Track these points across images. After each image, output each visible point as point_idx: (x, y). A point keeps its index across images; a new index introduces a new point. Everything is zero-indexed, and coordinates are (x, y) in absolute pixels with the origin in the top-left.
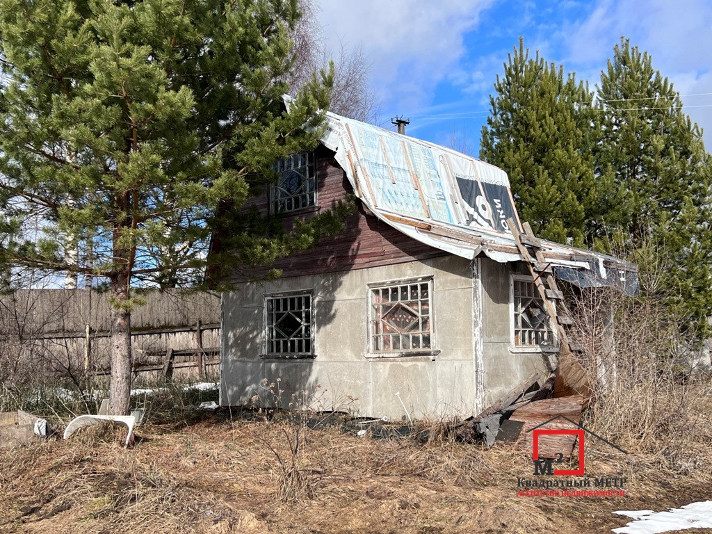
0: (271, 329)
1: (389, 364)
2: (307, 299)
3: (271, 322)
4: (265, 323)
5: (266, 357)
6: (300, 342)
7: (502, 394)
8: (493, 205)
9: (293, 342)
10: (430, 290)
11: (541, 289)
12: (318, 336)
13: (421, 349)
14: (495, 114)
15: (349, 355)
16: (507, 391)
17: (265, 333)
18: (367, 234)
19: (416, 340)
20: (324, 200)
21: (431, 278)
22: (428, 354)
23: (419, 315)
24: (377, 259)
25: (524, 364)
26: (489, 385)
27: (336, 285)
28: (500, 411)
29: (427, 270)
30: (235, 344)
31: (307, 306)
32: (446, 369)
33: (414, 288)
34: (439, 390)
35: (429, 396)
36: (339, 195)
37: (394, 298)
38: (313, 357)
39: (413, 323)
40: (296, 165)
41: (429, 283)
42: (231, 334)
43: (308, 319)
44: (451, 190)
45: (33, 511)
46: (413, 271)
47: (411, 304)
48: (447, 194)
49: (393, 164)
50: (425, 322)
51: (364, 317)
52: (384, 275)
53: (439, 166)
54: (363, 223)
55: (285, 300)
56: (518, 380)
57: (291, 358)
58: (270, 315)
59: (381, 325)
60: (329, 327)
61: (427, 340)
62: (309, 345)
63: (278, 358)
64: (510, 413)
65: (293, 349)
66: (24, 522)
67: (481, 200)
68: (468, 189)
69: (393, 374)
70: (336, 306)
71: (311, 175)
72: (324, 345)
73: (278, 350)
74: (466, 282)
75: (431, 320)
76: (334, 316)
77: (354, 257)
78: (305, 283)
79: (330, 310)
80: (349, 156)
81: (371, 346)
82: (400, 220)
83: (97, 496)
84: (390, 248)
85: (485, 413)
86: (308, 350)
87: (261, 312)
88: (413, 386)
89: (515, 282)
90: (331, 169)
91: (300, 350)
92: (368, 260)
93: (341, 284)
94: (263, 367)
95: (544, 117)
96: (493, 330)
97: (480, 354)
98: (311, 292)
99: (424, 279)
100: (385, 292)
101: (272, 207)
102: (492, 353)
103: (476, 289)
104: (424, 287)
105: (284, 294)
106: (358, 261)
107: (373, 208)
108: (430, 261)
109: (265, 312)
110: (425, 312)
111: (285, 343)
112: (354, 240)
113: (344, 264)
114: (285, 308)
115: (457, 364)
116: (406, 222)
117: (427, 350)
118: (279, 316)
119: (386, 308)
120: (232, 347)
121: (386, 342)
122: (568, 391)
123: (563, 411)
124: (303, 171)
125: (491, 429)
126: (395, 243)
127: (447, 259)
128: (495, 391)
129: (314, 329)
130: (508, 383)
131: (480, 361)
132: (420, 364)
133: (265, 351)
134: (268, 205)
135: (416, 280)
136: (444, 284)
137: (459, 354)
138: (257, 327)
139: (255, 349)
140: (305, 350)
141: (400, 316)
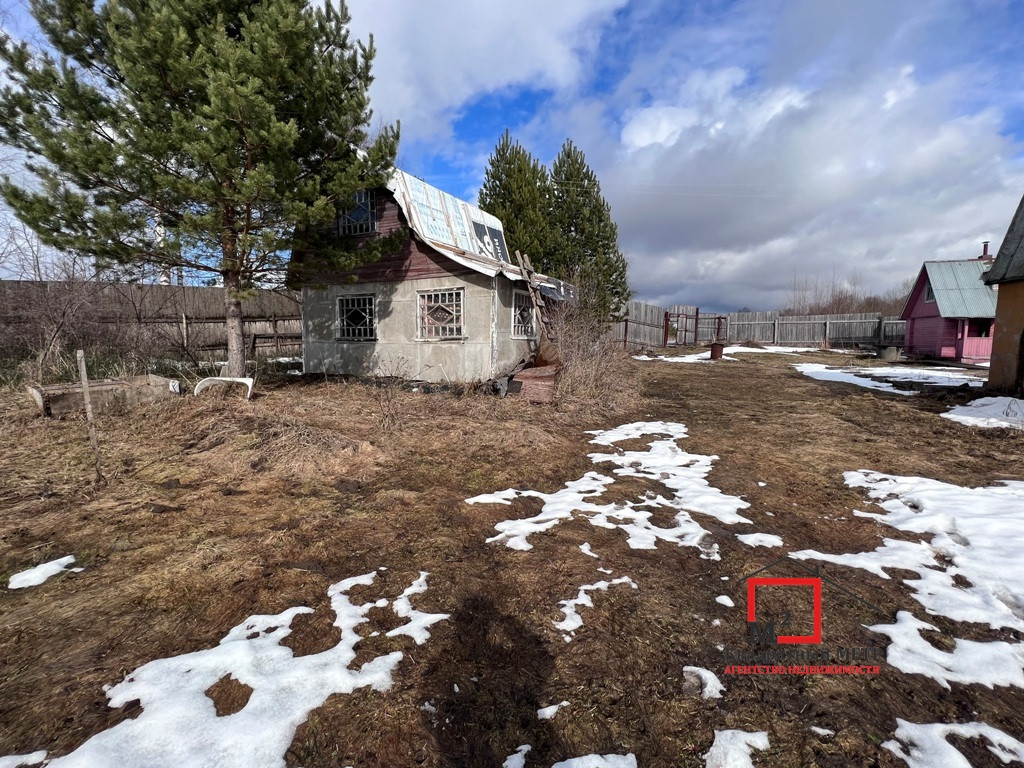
0: (342, 321)
1: (432, 345)
2: (370, 300)
3: (342, 315)
4: (338, 316)
5: (339, 340)
6: (365, 330)
7: (506, 365)
8: (494, 242)
9: (360, 330)
10: (462, 297)
11: (534, 299)
12: (379, 326)
13: (455, 336)
14: (489, 181)
15: (403, 339)
16: (508, 363)
17: (338, 322)
18: (416, 254)
19: (451, 330)
20: (383, 228)
21: (463, 288)
22: (460, 339)
23: (454, 313)
24: (423, 273)
25: (518, 347)
26: (499, 359)
27: (393, 291)
28: (507, 375)
29: (460, 283)
30: (314, 330)
31: (371, 304)
32: (472, 349)
33: (450, 295)
34: (467, 363)
35: (460, 366)
36: (396, 225)
37: (436, 301)
38: (375, 340)
39: (449, 319)
40: (360, 200)
41: (462, 292)
42: (310, 323)
43: (371, 314)
44: (469, 229)
45: (192, 446)
46: (449, 283)
47: (448, 306)
48: (467, 231)
49: (433, 206)
50: (458, 318)
51: (414, 314)
52: (428, 285)
53: (462, 211)
54: (413, 247)
55: (353, 300)
56: (513, 357)
57: (359, 340)
58: (342, 311)
59: (426, 320)
60: (387, 319)
61: (459, 330)
62: (372, 332)
63: (348, 340)
64: (512, 377)
65: (360, 335)
66: (187, 454)
67: (487, 239)
68: (480, 230)
69: (435, 352)
70: (393, 305)
71: (373, 208)
72: (383, 332)
73: (348, 335)
74: (487, 292)
75: (462, 317)
76: (391, 312)
77: (407, 271)
78: (369, 288)
79: (388, 308)
80: (404, 196)
81: (419, 333)
82: (442, 247)
83: (245, 434)
84: (434, 266)
85: (498, 377)
86: (371, 335)
87: (334, 307)
88: (448, 361)
89: (516, 294)
90: (389, 205)
91: (366, 335)
92: (416, 273)
93: (396, 290)
94: (337, 347)
95: (521, 187)
96: (503, 325)
97: (495, 339)
98: (374, 295)
99: (458, 289)
100: (430, 297)
101: (341, 230)
102: (501, 339)
103: (494, 297)
104: (458, 295)
105: (352, 295)
106: (409, 274)
107: (422, 237)
108: (463, 277)
109: (337, 308)
110: (458, 311)
111: (354, 330)
112: (407, 259)
113: (399, 276)
114: (353, 305)
115: (479, 346)
116: (447, 248)
117: (458, 336)
118: (348, 311)
119: (429, 308)
120: (312, 332)
121: (430, 332)
122: (545, 363)
123: (544, 375)
124: (366, 204)
125: (503, 385)
126: (437, 263)
127: (475, 276)
128: (502, 363)
129: (376, 321)
130: (509, 358)
131: (495, 344)
132: (454, 346)
133: (338, 335)
134: (338, 229)
135: (452, 289)
136: (472, 293)
137: (481, 339)
138: (332, 319)
139: (330, 334)
140: (370, 336)
141: (439, 314)
